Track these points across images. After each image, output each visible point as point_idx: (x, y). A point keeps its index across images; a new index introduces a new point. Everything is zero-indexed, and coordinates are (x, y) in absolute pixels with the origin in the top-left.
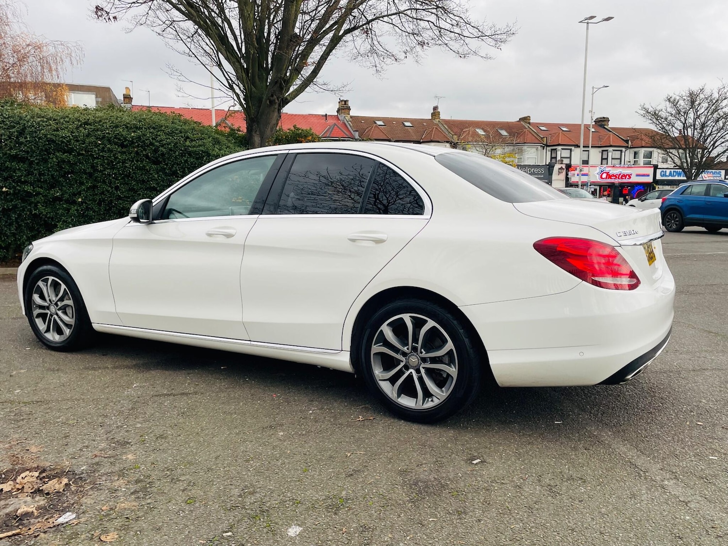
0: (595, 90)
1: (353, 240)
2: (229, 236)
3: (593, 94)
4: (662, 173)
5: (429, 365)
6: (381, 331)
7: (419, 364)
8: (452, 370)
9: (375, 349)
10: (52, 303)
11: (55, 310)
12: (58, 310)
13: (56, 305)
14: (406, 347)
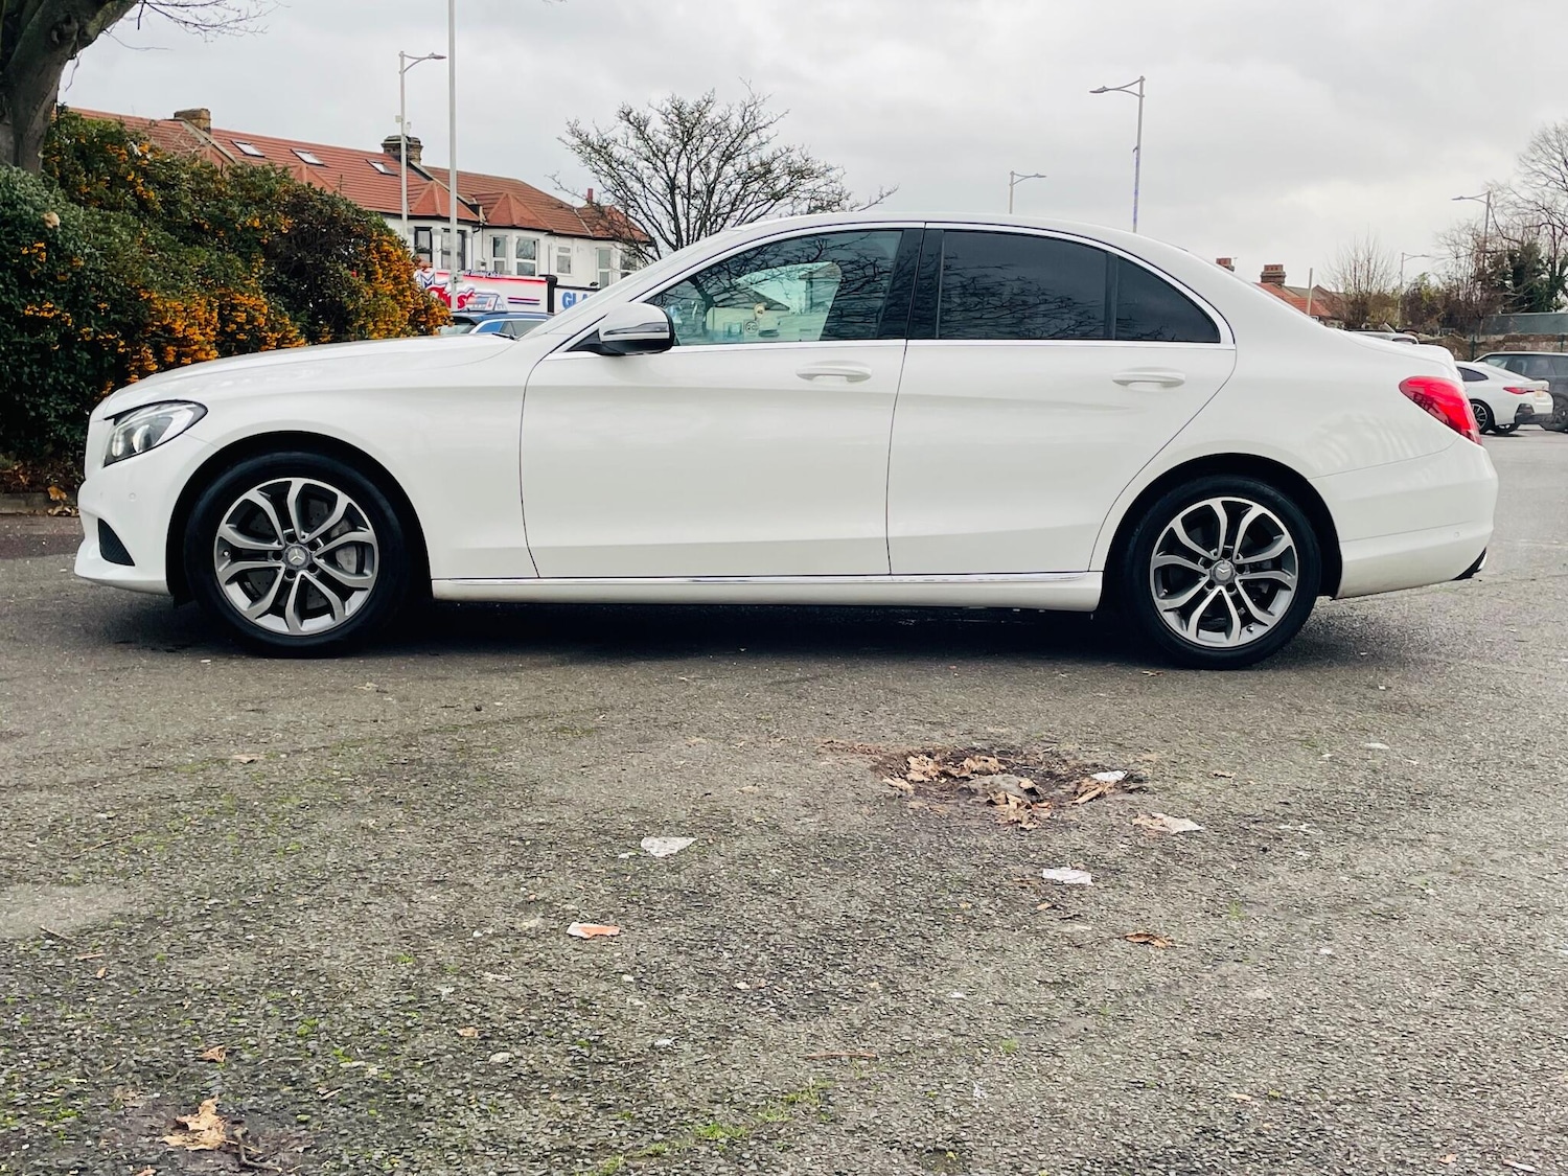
0: (408, 62)
1: (1124, 383)
2: (854, 378)
3: (402, 72)
4: (567, 299)
5: (1248, 576)
6: (1172, 529)
7: (1232, 576)
8: (1290, 578)
9: (1158, 559)
10: (299, 542)
11: (307, 559)
12: (319, 557)
13: (313, 545)
14: (1212, 552)
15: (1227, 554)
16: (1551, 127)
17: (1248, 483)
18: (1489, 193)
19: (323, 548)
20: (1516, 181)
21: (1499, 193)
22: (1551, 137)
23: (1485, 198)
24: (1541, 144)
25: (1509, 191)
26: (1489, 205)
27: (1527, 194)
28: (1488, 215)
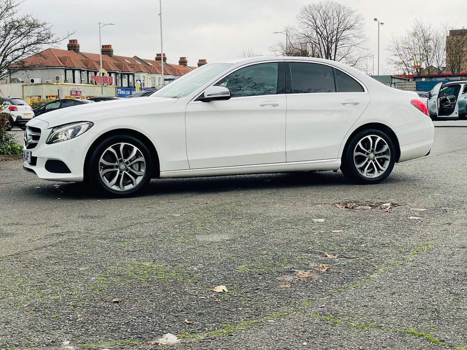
1: (344, 104)
2: (275, 105)
5: (378, 157)
6: (358, 145)
7: (374, 158)
8: (389, 157)
9: (356, 154)
10: (123, 162)
11: (125, 167)
12: (129, 167)
13: (127, 163)
14: (369, 151)
15: (372, 151)
16: (307, 5)
17: (377, 131)
18: (287, 31)
19: (130, 164)
20: (297, 26)
21: (290, 30)
22: (308, 9)
23: (285, 33)
24: (304, 11)
25: (294, 30)
26: (287, 35)
27: (301, 31)
28: (287, 39)
